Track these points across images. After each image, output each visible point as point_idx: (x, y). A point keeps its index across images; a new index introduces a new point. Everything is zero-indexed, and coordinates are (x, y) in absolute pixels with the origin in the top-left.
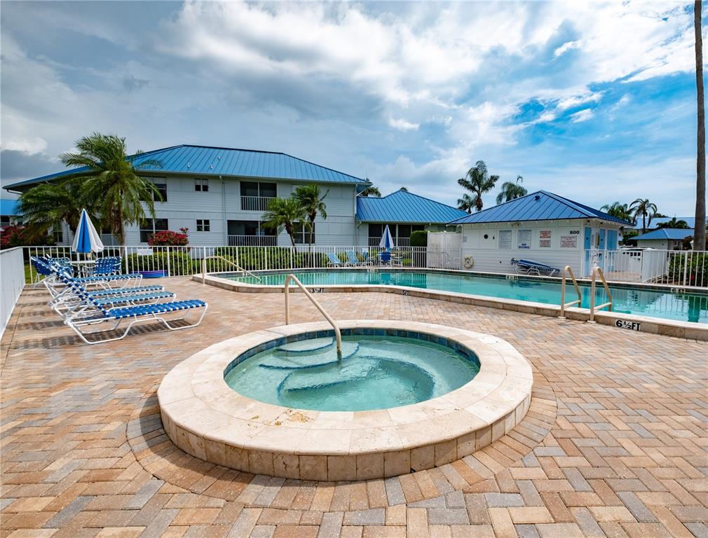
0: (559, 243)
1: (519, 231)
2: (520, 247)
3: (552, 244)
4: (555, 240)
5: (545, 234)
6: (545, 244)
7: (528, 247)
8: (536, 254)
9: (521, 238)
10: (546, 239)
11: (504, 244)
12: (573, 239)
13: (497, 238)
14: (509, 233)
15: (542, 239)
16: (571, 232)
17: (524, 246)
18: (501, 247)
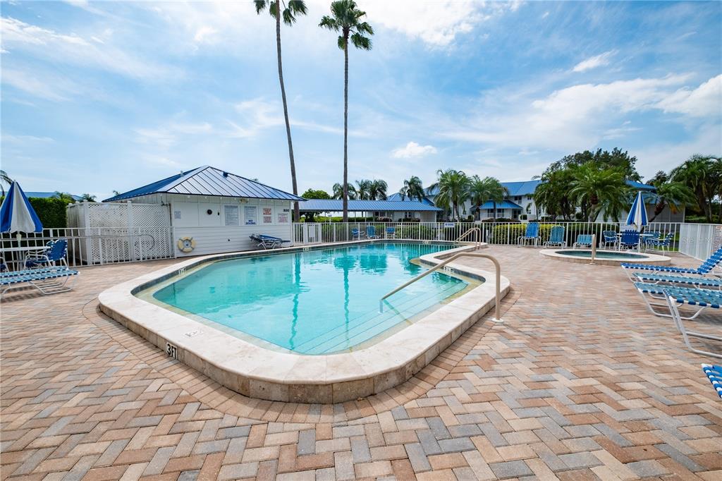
0: (277, 220)
1: (246, 207)
2: (247, 223)
3: (273, 220)
4: (275, 216)
5: (267, 211)
6: (268, 220)
7: (254, 223)
8: (261, 229)
9: (247, 214)
10: (268, 216)
11: (230, 221)
12: (286, 216)
13: (223, 214)
14: (235, 210)
15: (265, 216)
16: (284, 210)
17: (251, 222)
18: (228, 223)
